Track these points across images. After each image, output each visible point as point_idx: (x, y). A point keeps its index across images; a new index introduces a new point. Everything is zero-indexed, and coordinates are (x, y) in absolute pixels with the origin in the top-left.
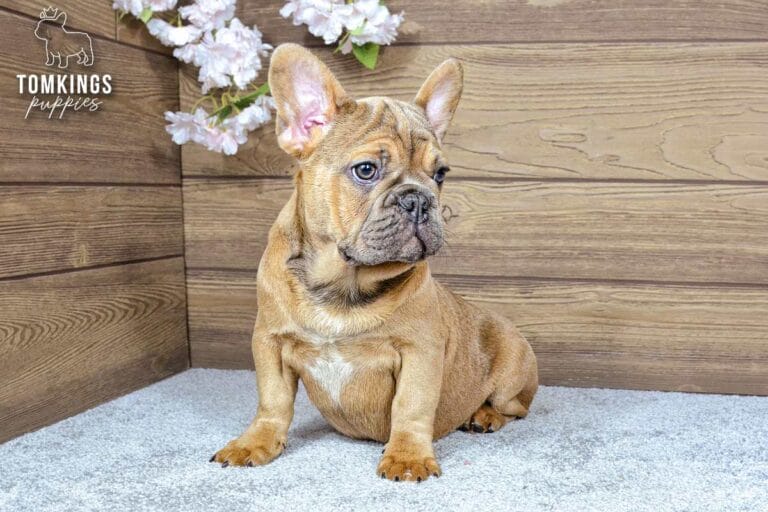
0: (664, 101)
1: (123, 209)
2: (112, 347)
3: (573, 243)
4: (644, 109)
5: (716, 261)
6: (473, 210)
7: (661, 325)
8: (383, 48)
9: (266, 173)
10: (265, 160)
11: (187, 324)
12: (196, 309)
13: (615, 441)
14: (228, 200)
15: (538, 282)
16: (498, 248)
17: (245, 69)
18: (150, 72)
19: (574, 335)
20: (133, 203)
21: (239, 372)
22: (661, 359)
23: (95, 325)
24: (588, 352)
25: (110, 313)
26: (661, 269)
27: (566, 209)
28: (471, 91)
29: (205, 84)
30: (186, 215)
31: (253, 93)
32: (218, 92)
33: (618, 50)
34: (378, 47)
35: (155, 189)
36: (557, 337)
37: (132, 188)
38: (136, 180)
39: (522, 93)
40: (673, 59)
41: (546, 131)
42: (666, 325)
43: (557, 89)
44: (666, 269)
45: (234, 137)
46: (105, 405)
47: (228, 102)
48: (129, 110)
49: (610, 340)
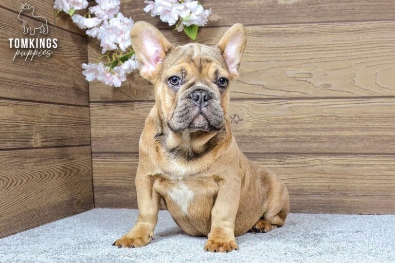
0: (354, 54)
1: (59, 117)
2: (53, 193)
3: (306, 133)
4: (344, 58)
6: (251, 117)
7: (357, 177)
8: (200, 28)
9: (136, 99)
10: (135, 92)
11: (93, 184)
12: (97, 175)
13: (334, 235)
14: (115, 114)
15: (288, 155)
16: (265, 137)
17: (125, 40)
18: (73, 44)
19: (309, 184)
20: (64, 114)
21: (122, 209)
22: (358, 197)
23: (44, 180)
24: (316, 194)
25: (52, 174)
26: (356, 146)
27: (303, 114)
28: (249, 52)
29: (104, 48)
30: (91, 123)
31: (130, 53)
32: (111, 53)
33: (328, 27)
34: (197, 28)
35: (75, 108)
36: (299, 186)
37: (63, 106)
38: (66, 102)
39: (277, 52)
40: (359, 31)
41: (290, 72)
42: (360, 177)
43: (296, 49)
44: (358, 146)
45: (119, 77)
46: (50, 224)
47: (116, 58)
48: (62, 64)
49: (329, 187)
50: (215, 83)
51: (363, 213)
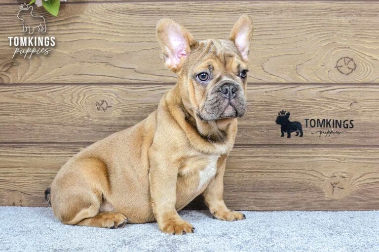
5: (266, 131)
6: (120, 103)
7: (234, 170)
22: (235, 191)
34: (59, 3)
42: (237, 170)
50: (238, 75)
51: (241, 209)
